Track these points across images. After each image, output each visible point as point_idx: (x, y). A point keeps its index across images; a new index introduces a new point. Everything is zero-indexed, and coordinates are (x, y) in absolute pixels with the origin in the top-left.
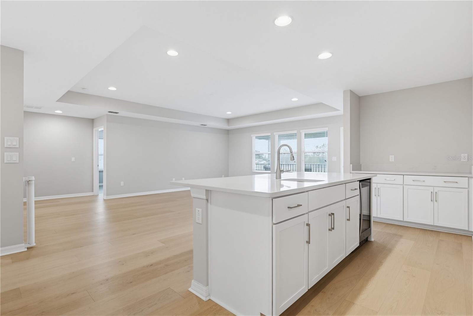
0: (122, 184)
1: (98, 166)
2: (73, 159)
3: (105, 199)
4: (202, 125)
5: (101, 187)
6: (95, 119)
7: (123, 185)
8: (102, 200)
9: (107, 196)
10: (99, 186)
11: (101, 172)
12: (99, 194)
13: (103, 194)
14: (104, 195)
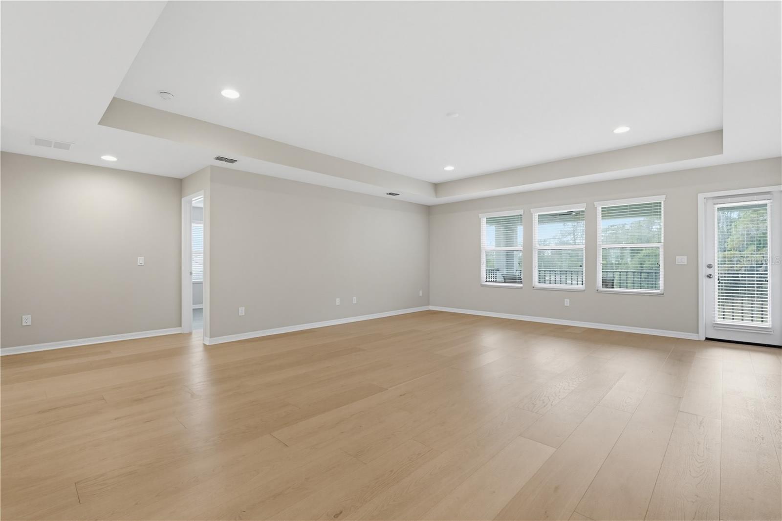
0: (242, 311)
1: (191, 273)
2: (141, 260)
3: (207, 344)
4: (390, 194)
5: (197, 311)
6: (186, 178)
7: (243, 314)
8: (201, 349)
9: (210, 337)
10: (193, 309)
11: (197, 285)
12: (194, 332)
13: (202, 330)
14: (205, 335)
